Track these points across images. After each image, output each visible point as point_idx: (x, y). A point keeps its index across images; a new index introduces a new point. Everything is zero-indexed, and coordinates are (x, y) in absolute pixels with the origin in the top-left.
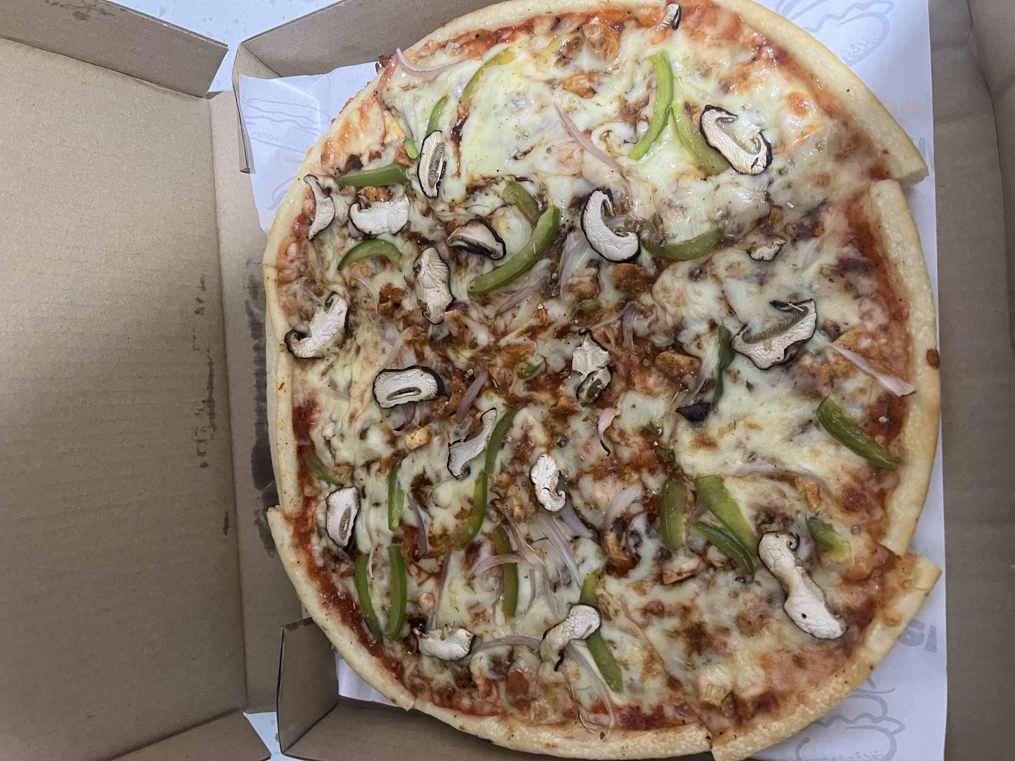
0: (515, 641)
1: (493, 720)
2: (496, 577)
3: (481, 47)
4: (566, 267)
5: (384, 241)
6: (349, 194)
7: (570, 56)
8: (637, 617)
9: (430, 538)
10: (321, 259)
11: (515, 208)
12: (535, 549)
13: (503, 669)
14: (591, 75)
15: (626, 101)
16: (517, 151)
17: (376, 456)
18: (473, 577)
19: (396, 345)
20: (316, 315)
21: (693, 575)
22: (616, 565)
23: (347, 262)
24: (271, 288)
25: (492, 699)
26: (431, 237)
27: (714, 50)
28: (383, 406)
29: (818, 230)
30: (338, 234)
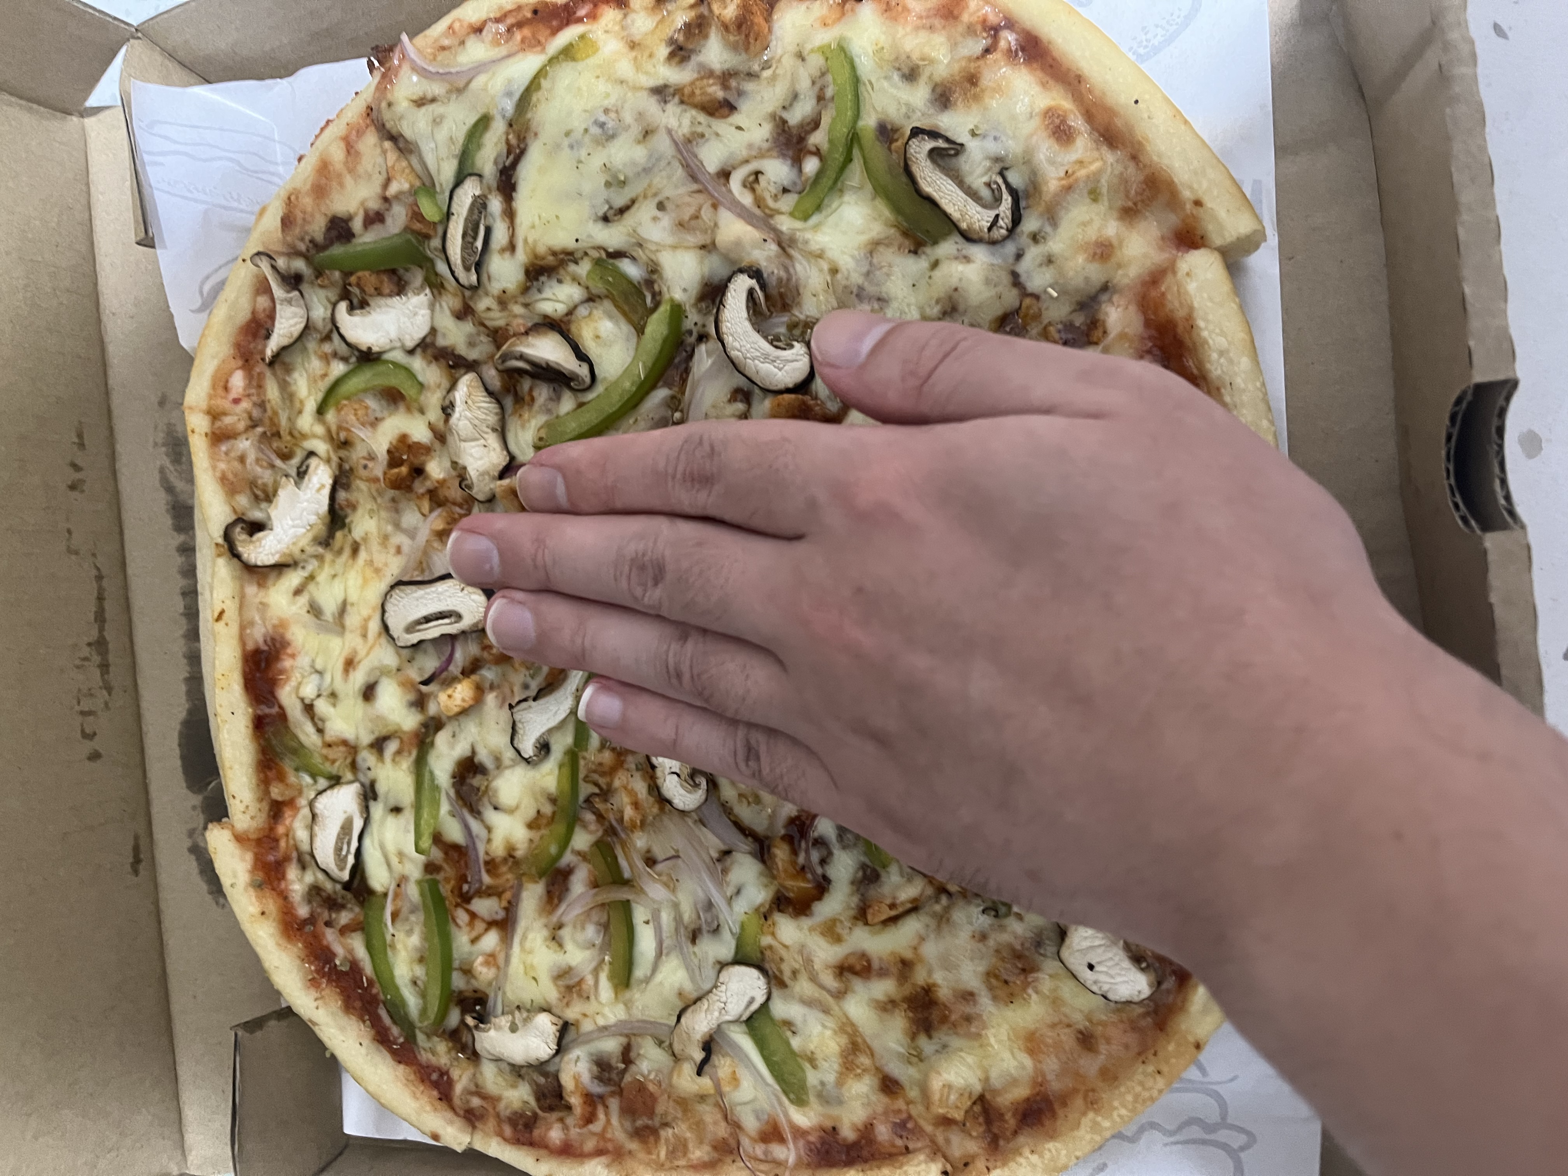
0: (632, 1029)
1: (599, 1163)
2: (599, 924)
3: (543, 33)
4: (694, 401)
5: (393, 363)
6: (333, 284)
7: (691, 47)
8: (829, 980)
9: (487, 863)
10: (288, 396)
11: (607, 304)
12: (659, 875)
13: (614, 1076)
14: (726, 78)
15: (784, 122)
16: (606, 207)
17: (391, 728)
18: (560, 926)
19: (418, 538)
20: (281, 493)
21: (915, 907)
22: (791, 895)
23: (332, 401)
24: (199, 447)
25: (596, 1127)
26: (472, 355)
27: (923, 36)
28: (399, 644)
29: (1098, 333)
30: (315, 353)
